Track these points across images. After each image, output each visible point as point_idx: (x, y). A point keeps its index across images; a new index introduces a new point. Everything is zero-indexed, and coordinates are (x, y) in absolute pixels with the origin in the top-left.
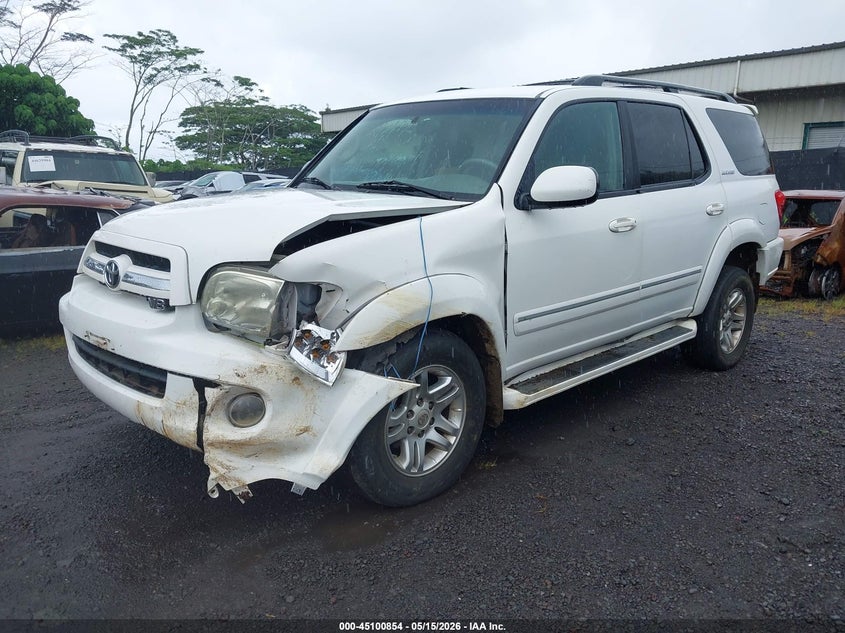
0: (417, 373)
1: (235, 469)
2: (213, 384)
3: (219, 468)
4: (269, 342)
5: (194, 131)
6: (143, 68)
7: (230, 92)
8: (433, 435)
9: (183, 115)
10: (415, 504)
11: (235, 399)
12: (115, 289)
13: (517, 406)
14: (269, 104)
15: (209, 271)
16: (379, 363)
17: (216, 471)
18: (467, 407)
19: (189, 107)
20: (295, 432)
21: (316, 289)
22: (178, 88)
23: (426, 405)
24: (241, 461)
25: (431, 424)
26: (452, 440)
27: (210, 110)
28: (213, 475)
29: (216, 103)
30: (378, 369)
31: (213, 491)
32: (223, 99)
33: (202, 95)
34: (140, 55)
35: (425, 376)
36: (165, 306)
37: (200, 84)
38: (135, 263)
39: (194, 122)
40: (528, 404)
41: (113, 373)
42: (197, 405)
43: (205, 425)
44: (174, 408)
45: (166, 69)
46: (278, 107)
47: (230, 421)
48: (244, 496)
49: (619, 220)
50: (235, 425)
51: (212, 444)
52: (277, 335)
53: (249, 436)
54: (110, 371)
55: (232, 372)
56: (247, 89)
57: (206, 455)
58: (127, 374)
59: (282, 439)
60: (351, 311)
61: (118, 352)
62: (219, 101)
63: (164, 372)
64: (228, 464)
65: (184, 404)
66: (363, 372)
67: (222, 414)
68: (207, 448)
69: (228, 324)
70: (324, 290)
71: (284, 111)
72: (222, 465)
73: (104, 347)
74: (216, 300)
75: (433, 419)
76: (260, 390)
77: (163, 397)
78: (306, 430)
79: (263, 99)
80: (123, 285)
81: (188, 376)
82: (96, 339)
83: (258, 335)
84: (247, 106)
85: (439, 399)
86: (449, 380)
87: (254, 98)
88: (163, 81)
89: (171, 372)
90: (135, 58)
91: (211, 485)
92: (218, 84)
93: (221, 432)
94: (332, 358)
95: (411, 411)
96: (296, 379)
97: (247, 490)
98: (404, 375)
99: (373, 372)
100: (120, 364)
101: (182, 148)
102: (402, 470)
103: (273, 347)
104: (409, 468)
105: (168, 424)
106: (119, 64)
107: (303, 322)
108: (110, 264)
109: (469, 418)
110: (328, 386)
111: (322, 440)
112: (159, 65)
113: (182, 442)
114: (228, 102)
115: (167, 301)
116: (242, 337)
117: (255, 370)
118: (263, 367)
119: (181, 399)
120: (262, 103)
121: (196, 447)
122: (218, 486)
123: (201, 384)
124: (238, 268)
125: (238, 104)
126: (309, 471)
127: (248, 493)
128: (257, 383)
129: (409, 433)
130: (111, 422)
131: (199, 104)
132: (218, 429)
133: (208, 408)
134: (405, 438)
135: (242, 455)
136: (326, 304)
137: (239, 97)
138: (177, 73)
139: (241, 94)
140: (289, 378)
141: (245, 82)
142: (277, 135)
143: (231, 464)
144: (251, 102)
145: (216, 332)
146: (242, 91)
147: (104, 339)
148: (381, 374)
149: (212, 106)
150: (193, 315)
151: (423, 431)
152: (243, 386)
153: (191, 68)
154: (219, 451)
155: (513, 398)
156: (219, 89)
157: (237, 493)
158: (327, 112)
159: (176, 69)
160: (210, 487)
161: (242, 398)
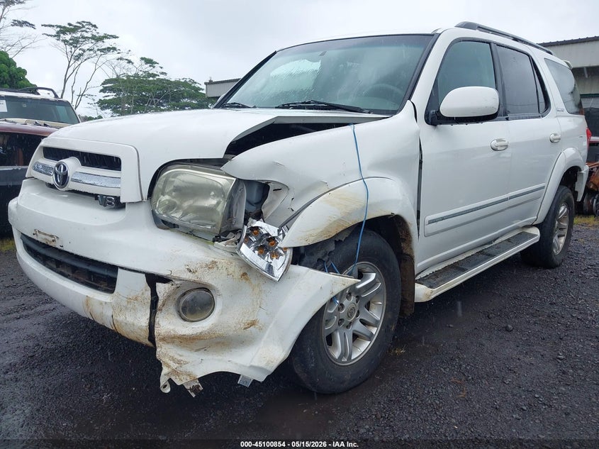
0: (350, 269)
1: (186, 363)
2: (165, 280)
3: (171, 363)
4: (218, 239)
5: (111, 96)
6: (73, 49)
7: (137, 68)
8: (358, 326)
9: (103, 84)
10: (346, 391)
11: (184, 294)
12: (64, 189)
13: (424, 299)
14: (167, 77)
15: (160, 168)
16: (319, 259)
17: (169, 366)
18: (387, 300)
19: (108, 78)
20: (242, 326)
21: (264, 188)
22: (99, 64)
23: (353, 299)
24: (191, 354)
25: (357, 316)
26: (374, 330)
27: (124, 81)
28: (165, 370)
29: (128, 76)
30: (320, 265)
31: (165, 386)
32: (133, 73)
33: (117, 70)
34: (70, 40)
35: (356, 272)
36: (117, 204)
37: (116, 62)
38: (83, 164)
39: (111, 90)
40: (433, 297)
41: (60, 269)
42: (150, 301)
43: (157, 320)
44: (124, 303)
45: (91, 50)
46: (173, 80)
47: (180, 315)
48: (195, 389)
49: (498, 140)
50: (185, 320)
51: (163, 339)
52: (226, 232)
53: (199, 331)
54: (58, 267)
55: (184, 268)
56: (150, 66)
57: (158, 350)
58: (74, 269)
59: (231, 333)
60: (296, 209)
61: (65, 249)
62: (130, 74)
63: (114, 268)
64: (179, 358)
65: (136, 299)
66: (307, 268)
67: (172, 308)
68: (159, 343)
69: (176, 221)
70: (271, 189)
71: (177, 83)
72: (173, 359)
73: (52, 244)
74: (165, 198)
75: (358, 312)
76: (211, 286)
77: (112, 292)
78: (253, 324)
79: (162, 73)
80: (71, 185)
81: (140, 272)
82: (44, 236)
83: (208, 232)
84: (151, 79)
85: (365, 293)
86: (373, 276)
87: (156, 73)
88: (89, 58)
89: (122, 268)
90: (67, 41)
91: (163, 380)
92: (129, 62)
93: (171, 327)
94: (276, 254)
95: (342, 305)
96: (244, 274)
97: (197, 383)
98: (341, 270)
99: (315, 268)
100: (67, 261)
101: (102, 109)
102: (335, 359)
103: (222, 244)
104: (341, 357)
105: (118, 318)
106: (56, 46)
107: (250, 220)
108: (58, 166)
109: (389, 309)
110: (275, 281)
111: (267, 332)
112: (85, 47)
113: (132, 336)
114: (136, 75)
115: (118, 199)
116: (191, 233)
117: (207, 265)
118: (214, 263)
119: (133, 295)
120: (162, 77)
121: (146, 342)
122: (170, 381)
123: (153, 279)
124: (189, 166)
125: (144, 77)
126: (256, 363)
127: (198, 386)
128: (208, 278)
129: (339, 324)
130: (55, 313)
131: (115, 77)
132: (169, 324)
133: (160, 303)
134: (336, 330)
135: (191, 349)
136: (272, 202)
137: (145, 72)
138: (99, 53)
139: (146, 70)
140: (238, 272)
141: (149, 62)
142: (172, 100)
143: (181, 358)
144: (154, 75)
145: (165, 229)
146: (147, 68)
147: (52, 236)
148: (323, 269)
149: (125, 78)
150: (143, 213)
151: (350, 323)
152: (194, 282)
153: (109, 49)
154: (169, 346)
155: (422, 292)
156: (130, 65)
157: (188, 387)
158: (211, 83)
159: (98, 50)
160: (162, 383)
161: (192, 293)
